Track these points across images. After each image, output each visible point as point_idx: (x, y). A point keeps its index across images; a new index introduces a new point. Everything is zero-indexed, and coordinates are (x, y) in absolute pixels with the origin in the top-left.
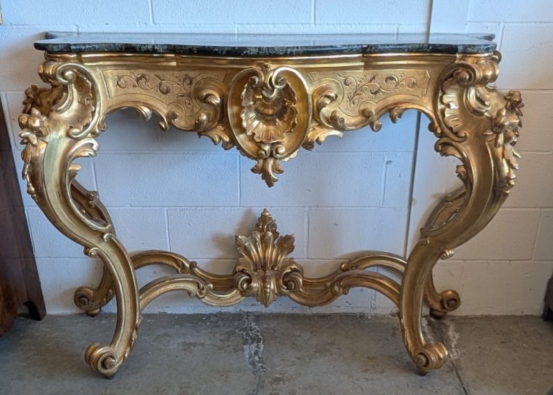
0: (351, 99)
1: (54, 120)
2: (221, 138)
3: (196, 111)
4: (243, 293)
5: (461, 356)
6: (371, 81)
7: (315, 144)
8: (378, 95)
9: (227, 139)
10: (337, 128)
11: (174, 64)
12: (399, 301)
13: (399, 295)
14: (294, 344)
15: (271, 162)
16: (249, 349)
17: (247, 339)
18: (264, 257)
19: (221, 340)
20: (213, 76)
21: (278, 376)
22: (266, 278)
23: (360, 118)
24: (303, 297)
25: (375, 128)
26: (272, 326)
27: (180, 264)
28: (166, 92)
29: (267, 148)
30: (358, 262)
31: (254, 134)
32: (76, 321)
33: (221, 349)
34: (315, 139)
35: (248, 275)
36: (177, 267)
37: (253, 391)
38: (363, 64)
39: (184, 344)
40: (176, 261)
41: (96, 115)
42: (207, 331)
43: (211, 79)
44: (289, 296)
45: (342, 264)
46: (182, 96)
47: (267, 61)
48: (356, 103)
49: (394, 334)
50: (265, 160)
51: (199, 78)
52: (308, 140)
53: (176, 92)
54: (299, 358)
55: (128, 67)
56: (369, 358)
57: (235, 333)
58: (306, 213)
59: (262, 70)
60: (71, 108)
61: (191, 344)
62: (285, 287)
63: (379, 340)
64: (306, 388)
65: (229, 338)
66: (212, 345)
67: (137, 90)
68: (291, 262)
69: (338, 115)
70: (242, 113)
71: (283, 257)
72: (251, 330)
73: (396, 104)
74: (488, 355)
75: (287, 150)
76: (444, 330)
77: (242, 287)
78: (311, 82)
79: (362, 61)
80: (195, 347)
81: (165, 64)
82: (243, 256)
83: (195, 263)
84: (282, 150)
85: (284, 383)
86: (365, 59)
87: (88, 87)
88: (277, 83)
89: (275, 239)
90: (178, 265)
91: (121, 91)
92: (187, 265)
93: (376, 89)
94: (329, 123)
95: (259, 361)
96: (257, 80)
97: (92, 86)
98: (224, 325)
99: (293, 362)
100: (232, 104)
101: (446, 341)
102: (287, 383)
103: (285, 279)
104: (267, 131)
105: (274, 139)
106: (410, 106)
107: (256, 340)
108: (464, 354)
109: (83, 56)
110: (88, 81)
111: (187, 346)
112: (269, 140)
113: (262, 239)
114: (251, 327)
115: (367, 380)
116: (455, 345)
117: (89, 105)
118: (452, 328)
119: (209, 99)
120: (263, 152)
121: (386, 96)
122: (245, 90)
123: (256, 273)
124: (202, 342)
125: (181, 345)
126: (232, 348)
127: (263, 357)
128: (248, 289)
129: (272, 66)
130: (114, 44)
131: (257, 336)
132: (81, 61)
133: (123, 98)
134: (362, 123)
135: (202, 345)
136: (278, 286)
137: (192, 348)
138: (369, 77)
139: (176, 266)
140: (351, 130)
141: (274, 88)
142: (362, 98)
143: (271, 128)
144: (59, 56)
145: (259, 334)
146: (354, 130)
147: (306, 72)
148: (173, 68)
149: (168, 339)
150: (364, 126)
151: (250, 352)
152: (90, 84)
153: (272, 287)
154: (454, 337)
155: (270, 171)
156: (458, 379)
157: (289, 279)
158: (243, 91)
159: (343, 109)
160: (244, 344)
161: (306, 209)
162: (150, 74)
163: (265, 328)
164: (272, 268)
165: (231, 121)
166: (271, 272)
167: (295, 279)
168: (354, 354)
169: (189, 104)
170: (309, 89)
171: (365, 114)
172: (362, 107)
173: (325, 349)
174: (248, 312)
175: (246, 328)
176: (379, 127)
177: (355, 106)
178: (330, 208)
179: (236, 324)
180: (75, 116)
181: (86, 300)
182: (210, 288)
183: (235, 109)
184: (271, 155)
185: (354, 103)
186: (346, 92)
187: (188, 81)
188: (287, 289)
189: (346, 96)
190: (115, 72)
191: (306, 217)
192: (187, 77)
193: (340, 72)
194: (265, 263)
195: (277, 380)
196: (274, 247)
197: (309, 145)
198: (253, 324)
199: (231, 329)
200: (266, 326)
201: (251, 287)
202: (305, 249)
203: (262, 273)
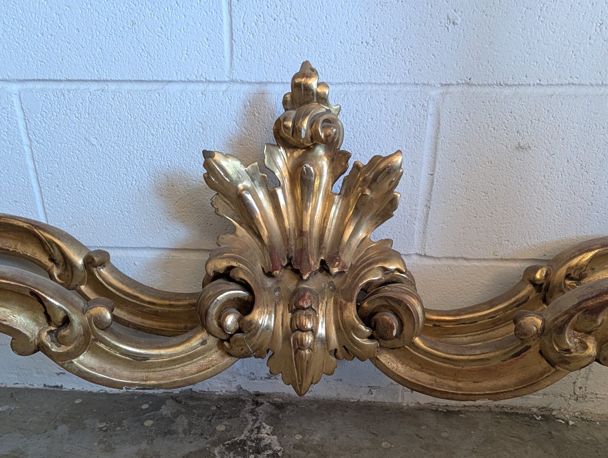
22: (302, 298)
24: (424, 366)
26: (316, 438)
35: (245, 286)
36: (50, 264)
40: (43, 244)
44: (375, 361)
68: (386, 251)
71: (361, 235)
77: (221, 325)
90: (52, 260)
103: (365, 304)
113: (296, 172)
114: (259, 440)
123: (269, 283)
128: (239, 331)
136: (343, 327)
139: (45, 260)
153: (321, 331)
157: (378, 303)
161: (434, 93)
163: (297, 447)
164: (324, 267)
166: (320, 277)
167: (400, 302)
174: (258, 395)
175: (243, 443)
178: (508, 91)
179: (221, 428)
188: (371, 338)
191: (430, 121)
194: (302, 251)
198: (267, 429)
199: (202, 444)
200: (298, 437)
201: (250, 323)
202: (418, 226)
203: (288, 281)
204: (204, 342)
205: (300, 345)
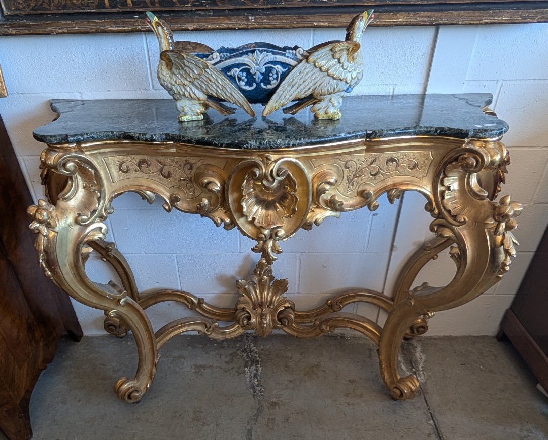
0: (349, 181)
1: (62, 209)
2: (222, 220)
3: (197, 194)
4: (243, 327)
5: (427, 379)
6: (371, 163)
7: (314, 224)
8: (377, 176)
9: (228, 221)
10: (334, 209)
11: (174, 150)
12: (379, 342)
13: (380, 337)
14: (286, 366)
15: (270, 243)
16: (250, 371)
17: (247, 362)
18: (262, 298)
19: (226, 362)
20: (213, 163)
21: (274, 400)
22: (263, 315)
23: (358, 199)
24: (295, 331)
25: (372, 209)
26: (268, 347)
27: (190, 301)
28: (168, 176)
29: (267, 232)
30: (343, 298)
31: (254, 219)
32: (107, 343)
33: (226, 372)
34: (314, 220)
35: (248, 312)
36: (188, 303)
37: (254, 416)
38: (365, 147)
39: (197, 366)
40: (186, 299)
41: (102, 202)
42: (214, 353)
43: (211, 165)
44: (283, 329)
45: (328, 300)
46: (184, 180)
47: (268, 152)
48: (355, 185)
49: (370, 356)
50: (265, 242)
51: (200, 163)
52: (307, 222)
53: (178, 176)
54: (291, 381)
55: (128, 153)
56: (349, 381)
57: (237, 355)
58: (298, 258)
59: (263, 161)
60: (77, 195)
61: (201, 366)
62: (280, 323)
63: (358, 362)
64: (297, 413)
65: (232, 360)
66: (219, 367)
67: (139, 174)
68: (285, 301)
69: (337, 199)
70: (243, 201)
71: (278, 297)
72: (251, 352)
73: (395, 186)
74: (450, 378)
75: (286, 232)
76: (412, 351)
77: (243, 323)
78: (311, 168)
79: (365, 145)
80: (204, 369)
81: (165, 151)
82: (243, 296)
83: (203, 299)
84: (282, 232)
85: (279, 408)
86: (367, 143)
87: (91, 174)
88: (278, 175)
89: (270, 282)
90: (188, 302)
91: (123, 176)
92: (196, 301)
93: (376, 171)
94: (327, 206)
95: (258, 384)
96: (258, 173)
97: (95, 173)
98: (228, 347)
99: (286, 385)
100: (233, 191)
101: (414, 364)
102: (282, 407)
103: (280, 316)
104: (267, 216)
105: (273, 224)
106: (410, 187)
107: (255, 362)
108: (430, 376)
109: (83, 146)
110: (90, 170)
111: (199, 368)
112: (269, 225)
113: (260, 281)
114: (250, 349)
115: (348, 404)
116: (422, 367)
117: (94, 191)
118: (419, 349)
119: (210, 187)
120: (264, 236)
121: (385, 177)
122: (245, 181)
123: (254, 311)
124: (211, 364)
125: (193, 367)
126: (235, 370)
127: (262, 380)
128: (248, 324)
129: (273, 157)
130: (112, 133)
131: (256, 357)
132: (81, 150)
133: (126, 183)
134: (359, 203)
135: (211, 367)
136: (273, 321)
137: (203, 370)
138: (370, 160)
139: (186, 302)
140: (349, 211)
141: (274, 179)
142: (361, 180)
143: (271, 212)
144: (58, 146)
145: (258, 356)
146: (351, 210)
147: (307, 160)
148: (173, 154)
149: (182, 360)
150: (361, 207)
151: (251, 375)
152: (93, 172)
154: (421, 359)
155: (270, 250)
156: (425, 404)
157: (283, 316)
158: (243, 182)
159: (342, 191)
160: (245, 367)
161: (298, 255)
162: (151, 159)
163: (262, 350)
164: (268, 306)
165: (232, 207)
166: (268, 310)
167: (288, 316)
168: (337, 376)
169: (191, 187)
170: (310, 175)
171: (364, 195)
172: (361, 189)
173: (313, 371)
174: (247, 333)
175: (246, 350)
176: (376, 207)
177: (354, 187)
178: (319, 254)
179: (238, 345)
180: (82, 202)
181: (113, 328)
182: (216, 326)
183: (236, 195)
184: (271, 237)
185: (352, 185)
186: (345, 175)
187: (189, 166)
188: (281, 325)
189: (345, 179)
190: (117, 158)
191: (298, 261)
192: (187, 163)
193: (341, 157)
194: (263, 303)
195: (274, 404)
196: (269, 288)
197: (308, 226)
198: (252, 345)
199: (234, 350)
200: (262, 347)
201: (250, 323)
202: (296, 286)
203: (259, 311)
204: (238, 327)
205: (263, 327)
